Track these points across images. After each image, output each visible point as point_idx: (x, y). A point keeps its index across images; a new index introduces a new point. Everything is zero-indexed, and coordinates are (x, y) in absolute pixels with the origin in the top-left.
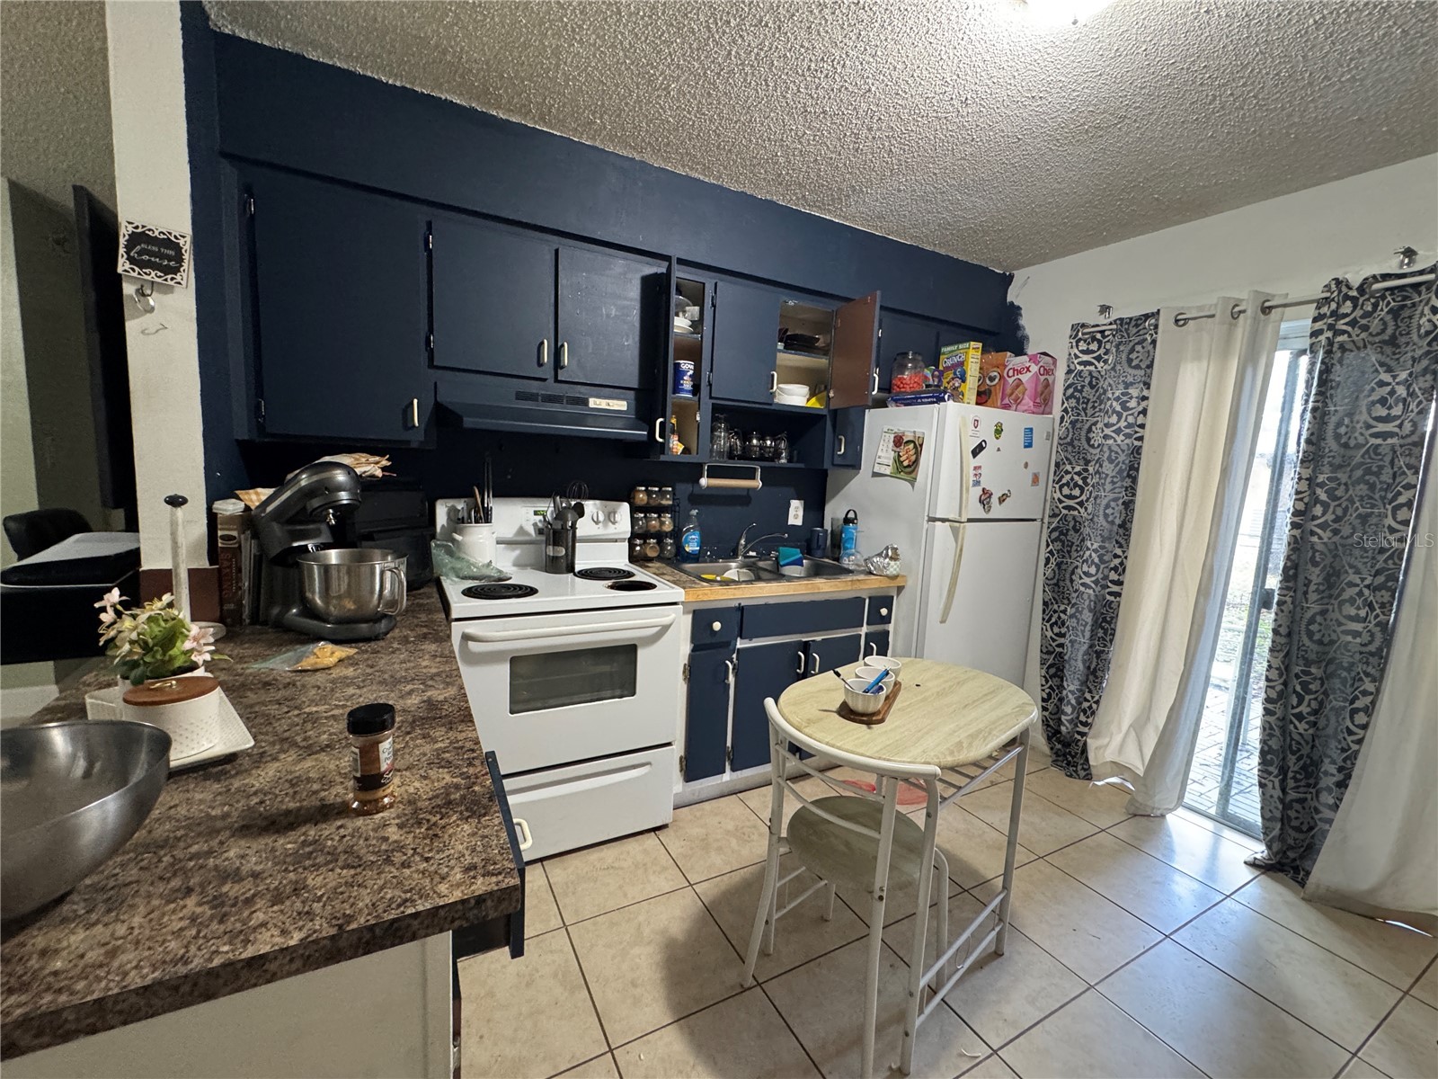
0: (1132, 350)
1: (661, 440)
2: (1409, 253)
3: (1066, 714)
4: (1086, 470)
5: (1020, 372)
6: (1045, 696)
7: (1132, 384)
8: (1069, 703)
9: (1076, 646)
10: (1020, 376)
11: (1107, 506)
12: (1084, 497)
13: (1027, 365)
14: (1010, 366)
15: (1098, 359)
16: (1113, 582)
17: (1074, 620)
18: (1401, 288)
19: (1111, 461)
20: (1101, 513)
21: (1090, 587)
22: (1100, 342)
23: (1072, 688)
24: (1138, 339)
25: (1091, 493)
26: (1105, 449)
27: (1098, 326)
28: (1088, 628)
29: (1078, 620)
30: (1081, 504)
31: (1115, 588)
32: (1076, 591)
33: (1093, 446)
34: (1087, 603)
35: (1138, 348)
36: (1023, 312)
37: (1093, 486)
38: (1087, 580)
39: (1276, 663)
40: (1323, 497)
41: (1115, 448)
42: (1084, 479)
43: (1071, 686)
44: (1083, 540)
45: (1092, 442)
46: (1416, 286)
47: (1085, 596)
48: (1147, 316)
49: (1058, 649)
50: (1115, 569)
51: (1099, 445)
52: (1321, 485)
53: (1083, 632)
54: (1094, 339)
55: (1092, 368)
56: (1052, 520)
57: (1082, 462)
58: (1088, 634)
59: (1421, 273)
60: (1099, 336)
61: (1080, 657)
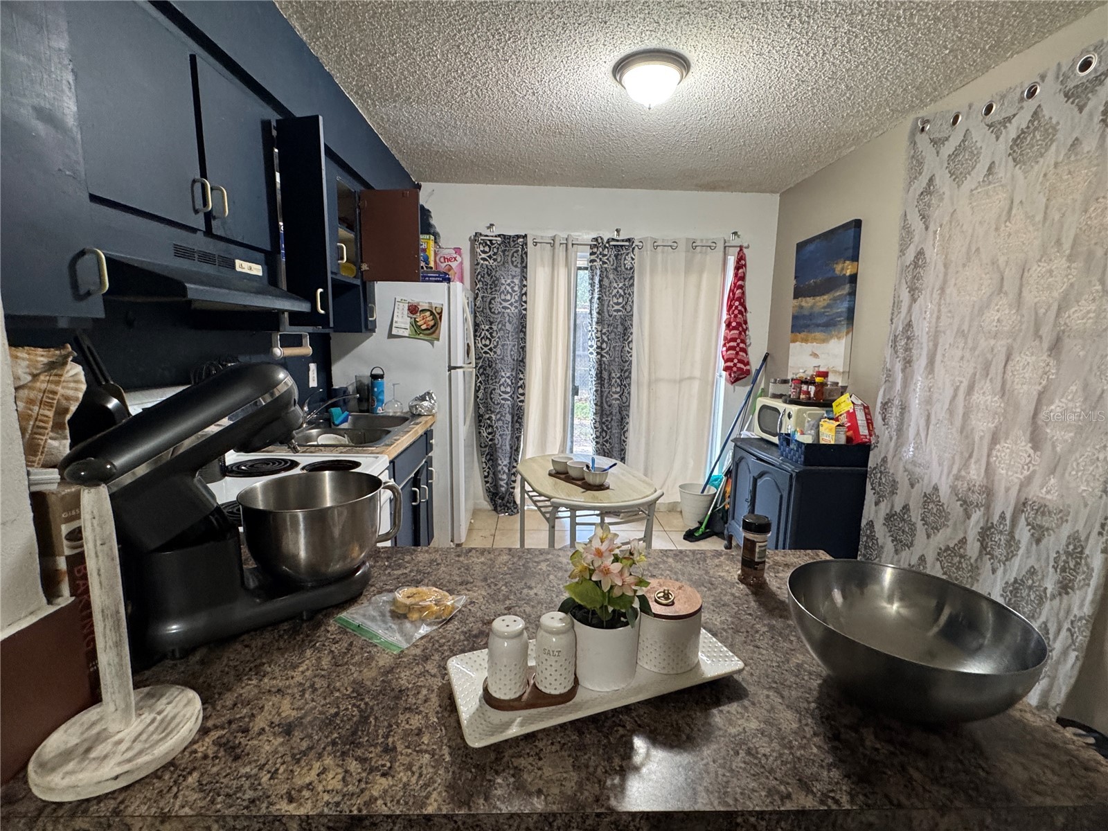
0: (513, 256)
1: (322, 312)
2: (618, 231)
3: (503, 480)
4: (491, 328)
5: (449, 260)
6: (486, 474)
7: (515, 276)
8: (504, 472)
9: (504, 437)
10: (450, 263)
11: (511, 350)
12: (492, 346)
13: (455, 256)
14: (441, 255)
15: (490, 257)
16: (520, 394)
17: (501, 422)
18: (618, 246)
19: (510, 323)
20: (509, 355)
21: (508, 400)
22: (490, 247)
23: (505, 463)
24: (515, 250)
25: (498, 342)
26: (506, 315)
27: (487, 236)
28: (510, 424)
29: (503, 421)
30: (490, 349)
31: (522, 398)
32: (498, 404)
33: (494, 313)
34: (507, 410)
35: (515, 255)
36: (432, 215)
37: (499, 338)
38: (506, 396)
39: (598, 419)
40: (606, 339)
41: (511, 315)
42: (491, 334)
43: (504, 462)
44: (497, 372)
45: (493, 310)
46: (622, 246)
47: (506, 406)
48: (518, 237)
49: (490, 443)
50: (521, 387)
51: (499, 313)
52: (605, 334)
53: (507, 427)
54: (486, 244)
55: (487, 263)
56: (478, 361)
57: (488, 323)
58: (510, 428)
59: (623, 241)
60: (488, 243)
61: (507, 444)
